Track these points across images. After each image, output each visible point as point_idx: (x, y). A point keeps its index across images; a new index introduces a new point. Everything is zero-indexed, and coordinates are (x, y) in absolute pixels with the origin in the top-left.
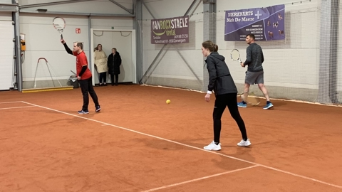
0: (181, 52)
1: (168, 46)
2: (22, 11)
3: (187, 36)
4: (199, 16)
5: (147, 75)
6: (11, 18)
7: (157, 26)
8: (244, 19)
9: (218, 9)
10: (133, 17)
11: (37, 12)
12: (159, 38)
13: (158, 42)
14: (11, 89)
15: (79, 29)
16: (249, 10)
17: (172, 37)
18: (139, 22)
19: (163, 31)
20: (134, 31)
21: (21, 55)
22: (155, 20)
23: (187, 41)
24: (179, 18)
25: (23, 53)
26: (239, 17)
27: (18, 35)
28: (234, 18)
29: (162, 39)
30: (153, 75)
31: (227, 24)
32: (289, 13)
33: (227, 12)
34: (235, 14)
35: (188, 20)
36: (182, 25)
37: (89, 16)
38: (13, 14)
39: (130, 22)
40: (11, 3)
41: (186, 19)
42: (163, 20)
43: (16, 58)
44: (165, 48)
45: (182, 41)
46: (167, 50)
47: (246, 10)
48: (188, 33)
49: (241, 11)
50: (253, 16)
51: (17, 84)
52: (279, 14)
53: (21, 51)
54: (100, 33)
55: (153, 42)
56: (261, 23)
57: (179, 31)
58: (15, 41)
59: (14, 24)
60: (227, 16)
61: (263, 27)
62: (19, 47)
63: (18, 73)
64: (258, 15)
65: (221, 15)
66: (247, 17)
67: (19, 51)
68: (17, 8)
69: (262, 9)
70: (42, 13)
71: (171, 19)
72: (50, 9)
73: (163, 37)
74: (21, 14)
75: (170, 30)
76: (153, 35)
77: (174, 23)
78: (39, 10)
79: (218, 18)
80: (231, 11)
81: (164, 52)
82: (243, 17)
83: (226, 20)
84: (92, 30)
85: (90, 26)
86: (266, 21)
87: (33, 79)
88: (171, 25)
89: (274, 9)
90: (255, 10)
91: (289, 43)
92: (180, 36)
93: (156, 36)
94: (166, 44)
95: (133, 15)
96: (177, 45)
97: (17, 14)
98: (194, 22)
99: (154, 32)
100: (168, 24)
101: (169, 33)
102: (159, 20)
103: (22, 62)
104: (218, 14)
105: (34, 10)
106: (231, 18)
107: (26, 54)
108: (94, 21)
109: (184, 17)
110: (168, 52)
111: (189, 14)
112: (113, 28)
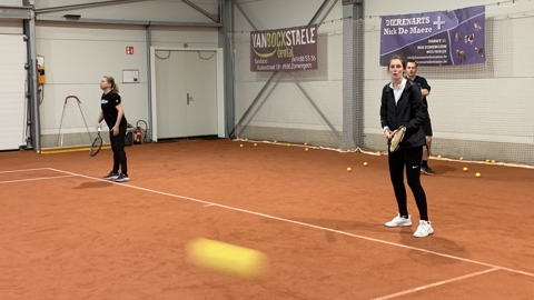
0: (303, 84)
1: (279, 74)
2: (39, 17)
3: (314, 58)
4: (334, 25)
5: (244, 124)
6: (21, 30)
7: (262, 42)
8: (414, 30)
9: (367, 12)
10: (219, 28)
11: (65, 19)
12: (266, 62)
13: (263, 68)
14: (22, 147)
15: (131, 48)
16: (422, 15)
17: (287, 60)
18: (229, 35)
19: (271, 49)
20: (220, 51)
21: (39, 91)
22: (257, 32)
23: (315, 66)
24: (300, 28)
25: (40, 88)
26: (405, 27)
27: (33, 57)
28: (397, 28)
29: (270, 64)
30: (253, 124)
31: (384, 38)
32: (492, 20)
33: (384, 18)
34: (399, 21)
35: (315, 32)
36: (305, 39)
37: (147, 27)
38: (25, 23)
39: (214, 36)
40: (21, 5)
41: (312, 29)
42: (271, 32)
43: (29, 97)
44: (275, 79)
45: (306, 66)
46: (278, 82)
47: (417, 15)
48: (315, 54)
49: (409, 16)
50: (430, 25)
51: (31, 140)
52: (476, 21)
53: (39, 85)
54: (166, 54)
55: (254, 68)
56: (443, 35)
57: (299, 50)
58: (28, 68)
59: (27, 40)
60: (384, 25)
61: (447, 43)
62: (35, 78)
63: (32, 122)
64: (438, 23)
65: (372, 23)
66: (420, 26)
67: (35, 84)
68: (32, 13)
69: (446, 12)
70: (73, 20)
71: (286, 30)
72: (86, 14)
73: (271, 61)
74: (38, 22)
75: (283, 48)
76: (254, 56)
77: (290, 36)
78: (67, 16)
79: (366, 28)
80: (390, 17)
81: (272, 84)
82: (413, 26)
83: (382, 31)
84: (152, 49)
85: (149, 44)
86: (453, 32)
87: (56, 132)
88: (286, 40)
89: (467, 13)
90: (433, 15)
91: (491, 69)
92: (302, 59)
93: (259, 58)
94: (276, 72)
95: (220, 23)
96: (296, 74)
97: (32, 24)
98: (325, 35)
99: (256, 52)
100: (280, 39)
101: (281, 53)
102: (264, 32)
103: (39, 103)
104: (367, 21)
105: (59, 16)
106: (391, 28)
107: (46, 89)
108: (155, 34)
109: (309, 27)
110: (280, 84)
111: (317, 22)
112: (186, 45)
